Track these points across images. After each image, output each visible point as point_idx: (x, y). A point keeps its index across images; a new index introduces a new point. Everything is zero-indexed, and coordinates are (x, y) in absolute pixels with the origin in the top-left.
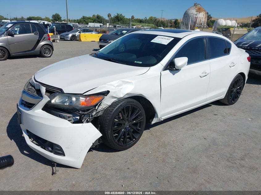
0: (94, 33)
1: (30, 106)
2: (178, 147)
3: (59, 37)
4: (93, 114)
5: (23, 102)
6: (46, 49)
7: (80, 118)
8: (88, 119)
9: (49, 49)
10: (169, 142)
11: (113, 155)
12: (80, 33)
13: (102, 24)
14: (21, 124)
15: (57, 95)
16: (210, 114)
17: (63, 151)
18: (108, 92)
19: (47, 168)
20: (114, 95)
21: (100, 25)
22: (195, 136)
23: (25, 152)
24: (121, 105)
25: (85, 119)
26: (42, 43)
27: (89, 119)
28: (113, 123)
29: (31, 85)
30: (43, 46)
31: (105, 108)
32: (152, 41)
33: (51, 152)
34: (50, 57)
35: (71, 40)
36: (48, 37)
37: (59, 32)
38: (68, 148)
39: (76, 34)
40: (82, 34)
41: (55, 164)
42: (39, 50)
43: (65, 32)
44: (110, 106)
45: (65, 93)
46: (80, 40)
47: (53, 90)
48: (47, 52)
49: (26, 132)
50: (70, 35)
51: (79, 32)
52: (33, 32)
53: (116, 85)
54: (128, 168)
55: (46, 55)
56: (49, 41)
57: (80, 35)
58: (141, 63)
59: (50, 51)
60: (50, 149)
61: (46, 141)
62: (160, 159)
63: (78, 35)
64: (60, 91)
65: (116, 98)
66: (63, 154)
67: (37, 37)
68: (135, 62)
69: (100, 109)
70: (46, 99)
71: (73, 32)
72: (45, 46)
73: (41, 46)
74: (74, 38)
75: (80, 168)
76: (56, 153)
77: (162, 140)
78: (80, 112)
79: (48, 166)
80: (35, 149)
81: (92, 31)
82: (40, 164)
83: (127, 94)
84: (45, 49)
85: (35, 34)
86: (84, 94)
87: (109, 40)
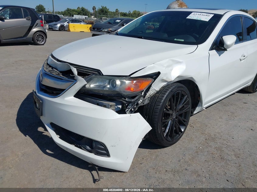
0: (82, 24)
1: (56, 92)
2: (229, 141)
3: (47, 26)
4: (140, 102)
5: (43, 88)
6: (39, 36)
7: (122, 107)
8: (131, 109)
9: (42, 36)
10: (215, 135)
11: (160, 153)
12: (69, 23)
13: (87, 17)
14: (42, 115)
15: (94, 77)
16: (239, 102)
17: (108, 150)
18: (158, 74)
19: (84, 173)
20: (165, 78)
21: (86, 18)
22: (238, 126)
23: (47, 151)
24: (172, 91)
25: (129, 108)
26: (34, 30)
27: (133, 108)
28: (164, 113)
29: (50, 66)
30: (36, 33)
31: (152, 94)
32: (188, 17)
33: (90, 152)
34: (43, 45)
35: (60, 30)
36: (41, 23)
37: (48, 22)
38: (114, 146)
39: (65, 24)
40: (71, 25)
41: (96, 167)
42: (32, 37)
43: (53, 22)
44: (158, 92)
45: (104, 74)
46: (69, 31)
47: (86, 72)
48: (40, 39)
49: (50, 126)
50: (59, 25)
51: (67, 23)
52: (25, 18)
53: (165, 65)
54: (186, 170)
55: (38, 42)
56: (42, 27)
57: (69, 25)
58: (183, 40)
59: (43, 38)
60: (88, 148)
61: (82, 137)
62: (216, 155)
63: (66, 25)
64: (97, 73)
65: (165, 81)
66: (108, 155)
67: (29, 23)
68: (175, 39)
69: (148, 96)
70: (81, 82)
71: (61, 22)
72: (38, 33)
73: (34, 33)
74: (62, 28)
75: (127, 171)
76: (98, 153)
77: (206, 133)
78: (127, 99)
79: (85, 170)
80: (67, 148)
81: (81, 22)
82: (73, 167)
83: (178, 77)
84: (37, 36)
85: (27, 19)
86: (131, 76)
87: (103, 29)
